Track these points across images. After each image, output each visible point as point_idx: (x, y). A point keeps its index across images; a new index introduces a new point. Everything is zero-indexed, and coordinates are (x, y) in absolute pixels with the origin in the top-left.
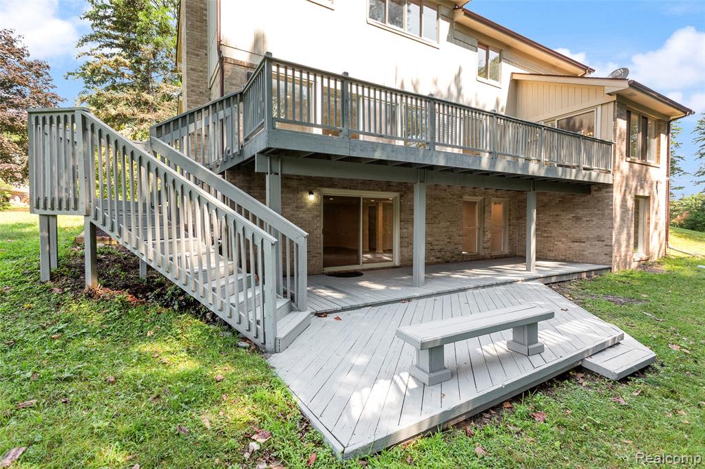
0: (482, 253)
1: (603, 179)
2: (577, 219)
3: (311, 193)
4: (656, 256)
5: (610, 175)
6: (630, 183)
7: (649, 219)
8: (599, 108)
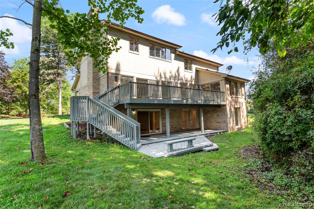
0: (190, 128)
1: (222, 103)
2: (218, 115)
3: (134, 111)
4: (244, 127)
5: (225, 102)
6: (232, 104)
7: (240, 115)
8: (221, 81)
